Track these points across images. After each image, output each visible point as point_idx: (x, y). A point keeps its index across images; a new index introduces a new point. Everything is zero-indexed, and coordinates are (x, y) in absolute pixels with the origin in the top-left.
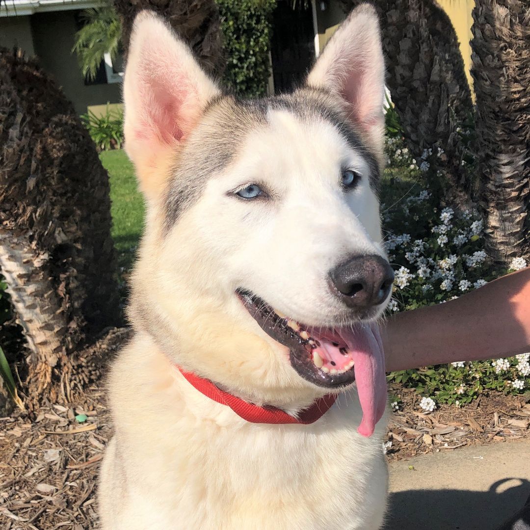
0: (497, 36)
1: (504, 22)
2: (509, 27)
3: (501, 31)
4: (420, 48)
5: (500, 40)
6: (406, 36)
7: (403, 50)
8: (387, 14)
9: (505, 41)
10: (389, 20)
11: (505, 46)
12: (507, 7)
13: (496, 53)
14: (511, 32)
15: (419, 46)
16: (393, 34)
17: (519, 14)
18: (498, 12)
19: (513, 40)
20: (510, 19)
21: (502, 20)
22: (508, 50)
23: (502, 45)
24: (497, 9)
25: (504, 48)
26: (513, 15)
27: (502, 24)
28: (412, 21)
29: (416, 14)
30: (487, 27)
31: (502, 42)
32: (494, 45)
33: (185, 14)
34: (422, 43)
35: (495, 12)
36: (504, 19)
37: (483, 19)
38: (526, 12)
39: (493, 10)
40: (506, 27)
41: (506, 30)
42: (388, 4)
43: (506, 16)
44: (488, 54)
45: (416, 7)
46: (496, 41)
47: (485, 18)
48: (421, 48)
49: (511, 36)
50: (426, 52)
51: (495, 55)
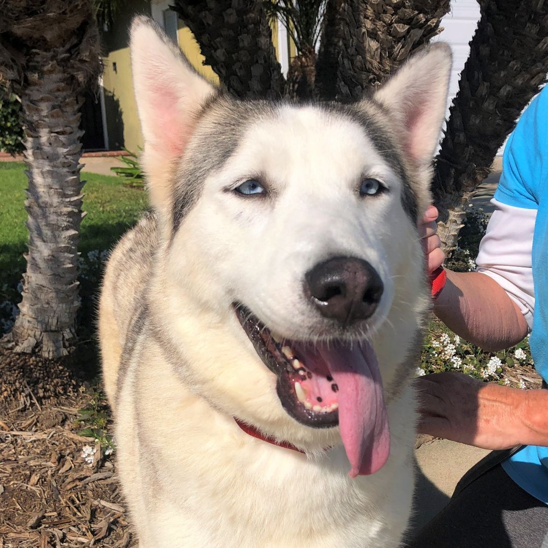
0: (367, 68)
1: (374, 55)
2: (378, 60)
3: (371, 63)
4: (271, 75)
5: (369, 72)
6: (257, 62)
7: (255, 76)
8: (239, 37)
9: (374, 74)
10: (241, 45)
11: (374, 78)
12: (378, 41)
13: (365, 84)
14: (380, 65)
15: (270, 72)
16: (244, 59)
17: (389, 48)
18: (369, 44)
19: (381, 73)
20: (380, 53)
21: (373, 53)
22: (376, 82)
23: (372, 76)
24: (368, 42)
25: (373, 80)
26: (383, 49)
27: (372, 57)
28: (263, 47)
29: (267, 41)
30: (358, 58)
31: (371, 74)
32: (364, 76)
33: (64, 13)
34: (273, 71)
35: (366, 44)
36: (375, 51)
37: (354, 50)
38: (395, 48)
39: (363, 43)
40: (376, 60)
41: (375, 64)
42: (239, 28)
43: (377, 49)
44: (356, 85)
45: (267, 34)
46: (365, 73)
47: (356, 50)
48: (273, 75)
49: (380, 69)
50: (277, 80)
51: (364, 86)
